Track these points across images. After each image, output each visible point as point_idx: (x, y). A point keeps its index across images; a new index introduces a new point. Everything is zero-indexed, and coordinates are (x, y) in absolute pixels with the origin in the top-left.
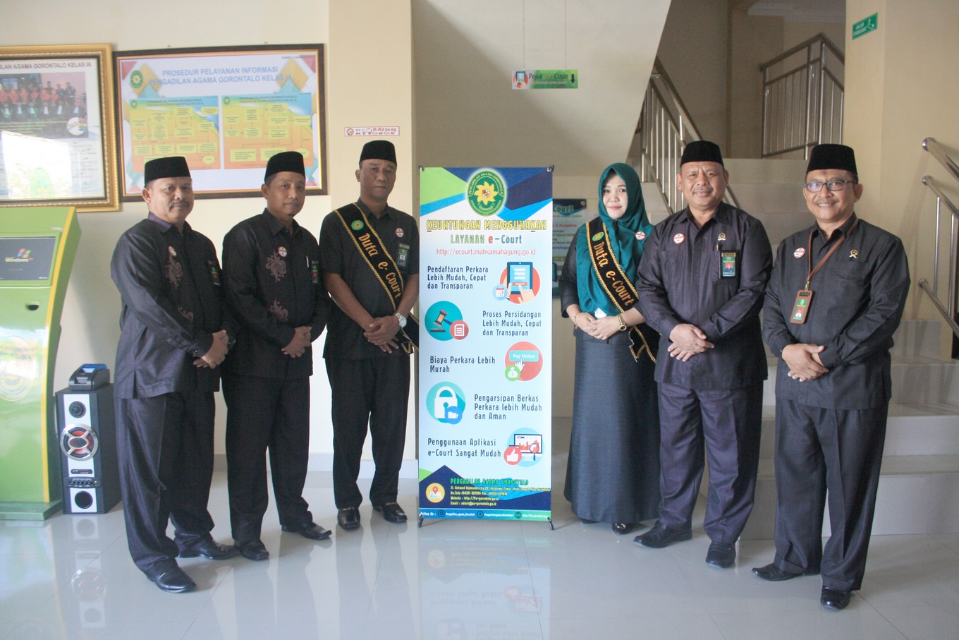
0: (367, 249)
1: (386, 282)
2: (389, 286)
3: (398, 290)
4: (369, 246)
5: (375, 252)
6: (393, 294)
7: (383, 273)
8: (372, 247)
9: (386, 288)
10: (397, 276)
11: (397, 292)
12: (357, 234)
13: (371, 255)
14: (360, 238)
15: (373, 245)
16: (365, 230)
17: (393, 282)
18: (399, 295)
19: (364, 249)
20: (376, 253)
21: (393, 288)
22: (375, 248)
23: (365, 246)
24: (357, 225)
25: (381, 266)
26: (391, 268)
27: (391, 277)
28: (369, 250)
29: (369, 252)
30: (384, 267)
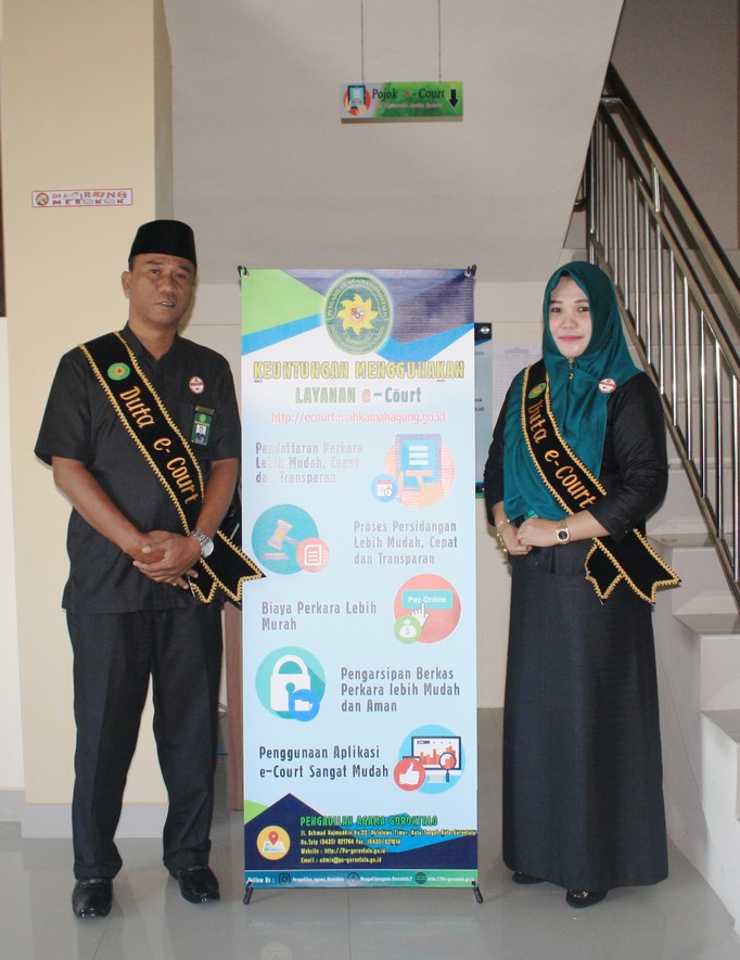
0: (134, 415)
1: (167, 474)
2: (172, 481)
3: (192, 488)
4: (139, 409)
5: (148, 419)
6: (181, 497)
7: (161, 459)
8: (143, 411)
9: (167, 486)
10: (189, 464)
11: (189, 493)
12: (118, 387)
13: (141, 425)
14: (122, 395)
15: (145, 408)
16: (133, 380)
17: (181, 475)
18: (194, 497)
19: (128, 414)
20: (152, 422)
21: (181, 486)
22: (148, 413)
23: (131, 409)
24: (118, 371)
25: (159, 446)
26: (177, 449)
27: (177, 465)
28: (139, 416)
29: (138, 421)
30: (165, 448)
